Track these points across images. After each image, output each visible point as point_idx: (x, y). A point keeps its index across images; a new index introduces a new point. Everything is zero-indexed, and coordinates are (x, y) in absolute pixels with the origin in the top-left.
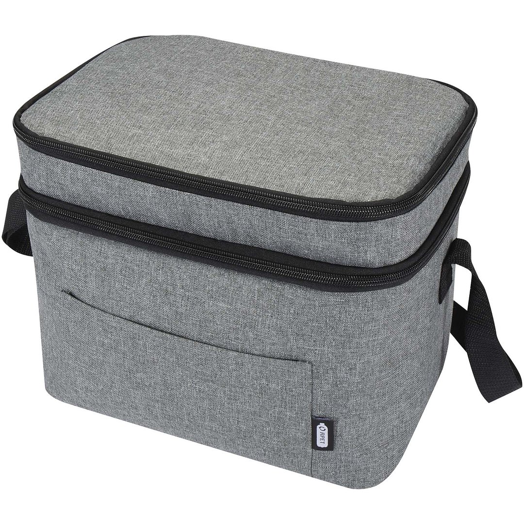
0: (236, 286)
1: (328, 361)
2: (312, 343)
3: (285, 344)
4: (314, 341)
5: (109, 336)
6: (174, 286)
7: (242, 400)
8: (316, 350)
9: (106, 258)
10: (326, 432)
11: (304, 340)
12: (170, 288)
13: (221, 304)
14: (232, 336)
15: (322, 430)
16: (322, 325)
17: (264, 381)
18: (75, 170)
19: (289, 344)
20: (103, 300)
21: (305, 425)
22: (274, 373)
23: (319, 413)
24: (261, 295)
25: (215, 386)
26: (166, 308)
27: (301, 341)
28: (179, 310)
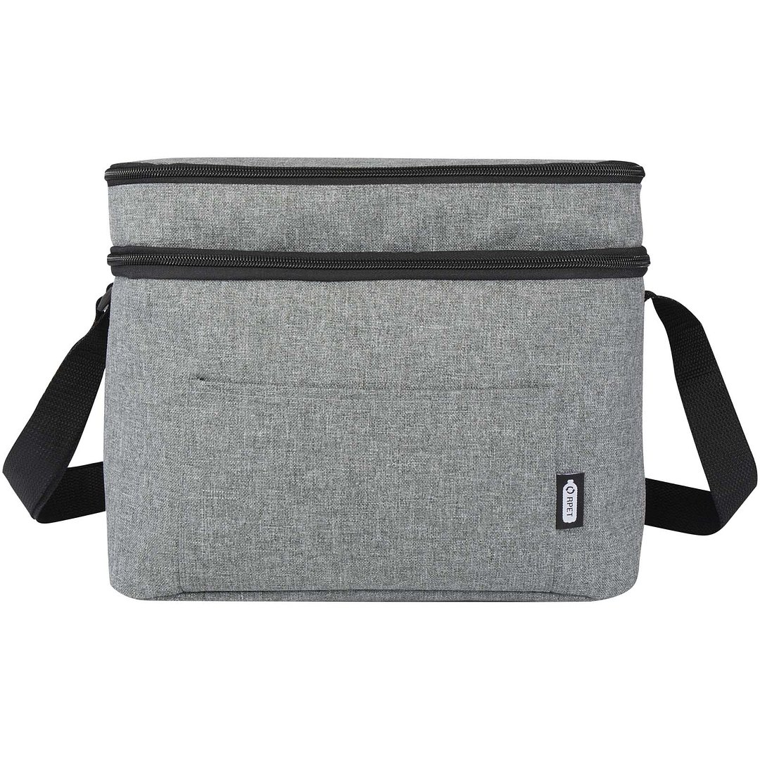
0: (454, 296)
1: (574, 383)
2: (555, 357)
3: (522, 365)
4: (558, 354)
5: (267, 422)
6: (366, 319)
7: (465, 469)
8: (560, 367)
9: (265, 305)
10: (575, 496)
11: (545, 354)
12: (361, 324)
13: (436, 327)
14: (452, 369)
15: (570, 491)
16: (566, 329)
17: (496, 429)
18: (222, 193)
19: (527, 364)
20: (261, 367)
21: (549, 489)
22: (509, 413)
23: (565, 468)
24: (487, 300)
25: (427, 456)
26: (356, 354)
27: (542, 356)
28: (376, 351)
